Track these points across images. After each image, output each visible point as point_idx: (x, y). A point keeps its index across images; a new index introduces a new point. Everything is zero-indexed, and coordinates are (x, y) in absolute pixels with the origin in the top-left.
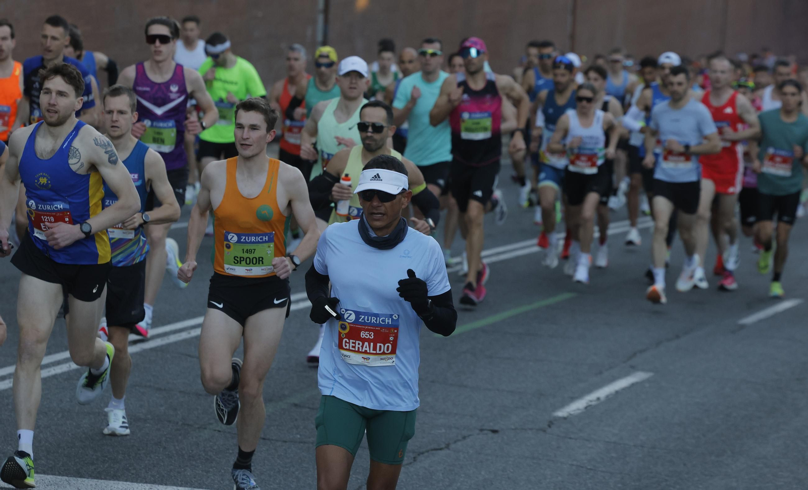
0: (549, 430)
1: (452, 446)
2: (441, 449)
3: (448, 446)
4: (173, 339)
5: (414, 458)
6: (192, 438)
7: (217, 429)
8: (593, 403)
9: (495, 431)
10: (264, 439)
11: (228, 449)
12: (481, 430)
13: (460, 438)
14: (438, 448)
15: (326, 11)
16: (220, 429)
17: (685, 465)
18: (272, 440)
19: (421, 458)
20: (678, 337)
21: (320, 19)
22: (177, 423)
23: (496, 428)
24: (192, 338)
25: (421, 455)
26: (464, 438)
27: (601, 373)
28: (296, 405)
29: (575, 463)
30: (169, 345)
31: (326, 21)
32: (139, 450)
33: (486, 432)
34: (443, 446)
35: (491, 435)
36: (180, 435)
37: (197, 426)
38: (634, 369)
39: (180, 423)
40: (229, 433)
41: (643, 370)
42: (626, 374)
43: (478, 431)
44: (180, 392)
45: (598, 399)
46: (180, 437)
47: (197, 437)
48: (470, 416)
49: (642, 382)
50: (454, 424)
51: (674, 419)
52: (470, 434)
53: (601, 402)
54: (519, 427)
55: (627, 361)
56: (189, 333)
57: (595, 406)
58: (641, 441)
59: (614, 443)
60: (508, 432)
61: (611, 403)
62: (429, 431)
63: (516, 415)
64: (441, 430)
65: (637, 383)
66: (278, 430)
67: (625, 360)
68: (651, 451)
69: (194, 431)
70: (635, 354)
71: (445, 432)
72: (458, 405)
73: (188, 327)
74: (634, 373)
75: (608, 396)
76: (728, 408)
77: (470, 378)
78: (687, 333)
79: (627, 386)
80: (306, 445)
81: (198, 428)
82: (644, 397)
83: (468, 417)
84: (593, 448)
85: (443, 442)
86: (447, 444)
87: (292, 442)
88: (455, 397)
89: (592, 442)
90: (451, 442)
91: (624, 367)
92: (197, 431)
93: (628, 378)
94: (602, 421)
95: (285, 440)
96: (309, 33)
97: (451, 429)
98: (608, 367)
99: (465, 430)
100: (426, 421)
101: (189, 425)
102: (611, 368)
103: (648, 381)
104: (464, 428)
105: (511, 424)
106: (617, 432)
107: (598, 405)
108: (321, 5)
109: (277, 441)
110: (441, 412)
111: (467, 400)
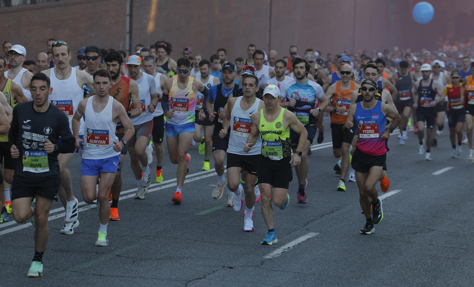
0: (261, 267)
1: (207, 277)
2: (201, 279)
3: (205, 277)
5: (186, 284)
6: (59, 276)
7: (73, 270)
8: (286, 250)
9: (231, 268)
10: (100, 275)
11: (80, 282)
12: (224, 267)
13: (212, 272)
14: (199, 278)
15: (130, 32)
16: (75, 271)
17: (338, 284)
18: (105, 276)
19: (190, 284)
20: (333, 212)
21: (128, 36)
22: (50, 267)
23: (232, 266)
24: (58, 219)
25: (190, 282)
26: (214, 272)
27: (290, 233)
28: (118, 256)
29: (276, 284)
31: (131, 38)
32: (28, 284)
33: (226, 268)
34: (202, 277)
35: (229, 270)
36: (52, 274)
37: (62, 269)
38: (308, 231)
39: (52, 268)
40: (80, 272)
41: (313, 231)
42: (305, 234)
43: (221, 268)
44: (52, 250)
45: (289, 248)
46: (52, 276)
47: (62, 275)
48: (217, 259)
49: (314, 238)
50: (208, 264)
51: (331, 258)
52: (217, 269)
53: (291, 250)
54: (245, 265)
55: (304, 226)
56: (56, 216)
57: (287, 252)
58: (313, 271)
59: (298, 273)
60: (239, 268)
61: (296, 250)
62: (194, 268)
63: (243, 258)
64: (201, 268)
65: (310, 238)
66: (108, 270)
67: (303, 225)
68: (319, 276)
69: (60, 272)
70: (309, 222)
71: (203, 269)
72: (210, 253)
73: (56, 212)
74: (308, 233)
75: (294, 246)
76: (362, 251)
77: (216, 238)
78: (338, 210)
79: (305, 240)
80: (124, 278)
81: (62, 270)
82: (314, 246)
83: (216, 260)
84: (286, 276)
85: (202, 274)
86: (204, 275)
87: (116, 276)
88: (208, 249)
89: (286, 272)
90: (206, 274)
91: (303, 230)
92: (62, 272)
93: (305, 236)
94: (291, 261)
95: (112, 275)
96: (121, 45)
97: (206, 267)
98: (294, 230)
99: (215, 267)
100: (192, 263)
101: (57, 268)
102: (295, 230)
103: (316, 237)
104: (214, 266)
105: (240, 263)
106: (300, 266)
107: (288, 251)
108: (128, 30)
109: (107, 276)
110: (200, 257)
111: (215, 250)
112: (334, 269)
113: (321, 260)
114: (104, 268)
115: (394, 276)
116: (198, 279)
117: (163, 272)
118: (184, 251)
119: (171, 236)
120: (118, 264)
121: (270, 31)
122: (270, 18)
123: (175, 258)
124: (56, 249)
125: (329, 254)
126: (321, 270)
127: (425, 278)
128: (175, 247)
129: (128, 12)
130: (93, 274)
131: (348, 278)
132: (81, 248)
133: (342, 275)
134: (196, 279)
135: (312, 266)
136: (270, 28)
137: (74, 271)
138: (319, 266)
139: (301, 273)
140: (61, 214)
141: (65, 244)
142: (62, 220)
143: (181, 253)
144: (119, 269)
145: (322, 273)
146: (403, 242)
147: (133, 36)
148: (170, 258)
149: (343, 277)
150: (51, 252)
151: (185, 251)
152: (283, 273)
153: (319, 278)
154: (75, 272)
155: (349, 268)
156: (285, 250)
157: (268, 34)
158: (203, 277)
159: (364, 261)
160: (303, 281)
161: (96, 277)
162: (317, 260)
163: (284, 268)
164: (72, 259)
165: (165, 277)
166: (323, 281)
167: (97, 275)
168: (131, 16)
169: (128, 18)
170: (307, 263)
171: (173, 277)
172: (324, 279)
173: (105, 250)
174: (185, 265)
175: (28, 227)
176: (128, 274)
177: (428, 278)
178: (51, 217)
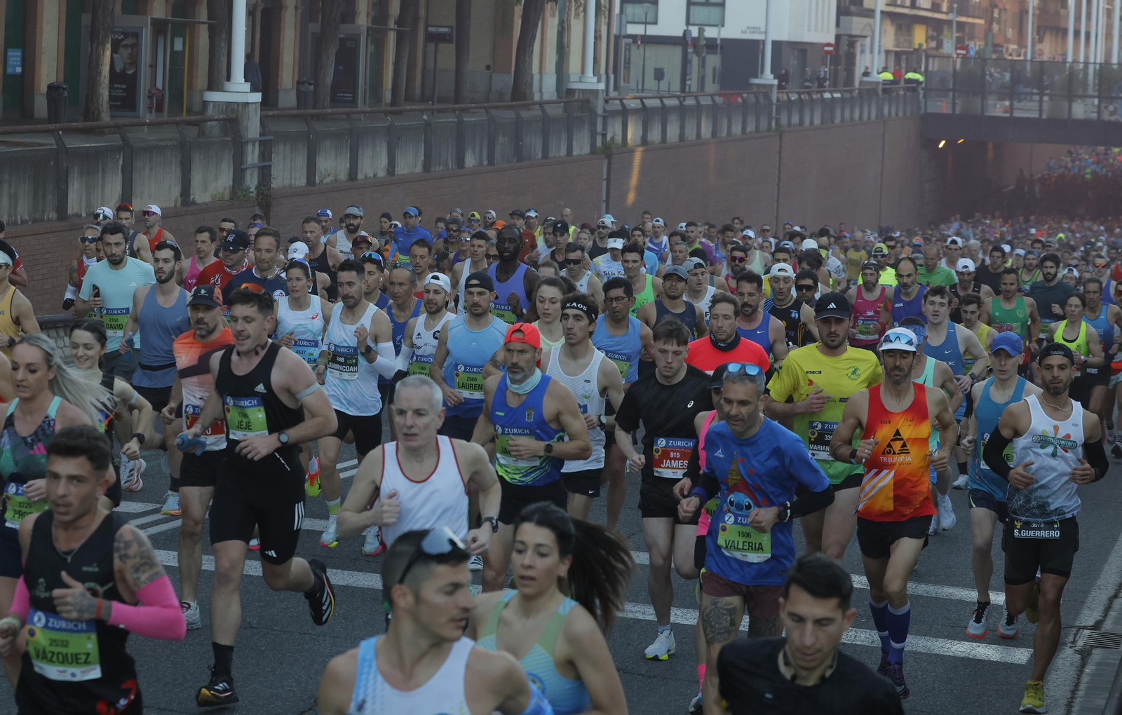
21: (604, 206)
122: (778, 185)
129: (605, 176)
136: (778, 197)
147: (610, 206)
157: (776, 204)
168: (608, 180)
169: (604, 183)
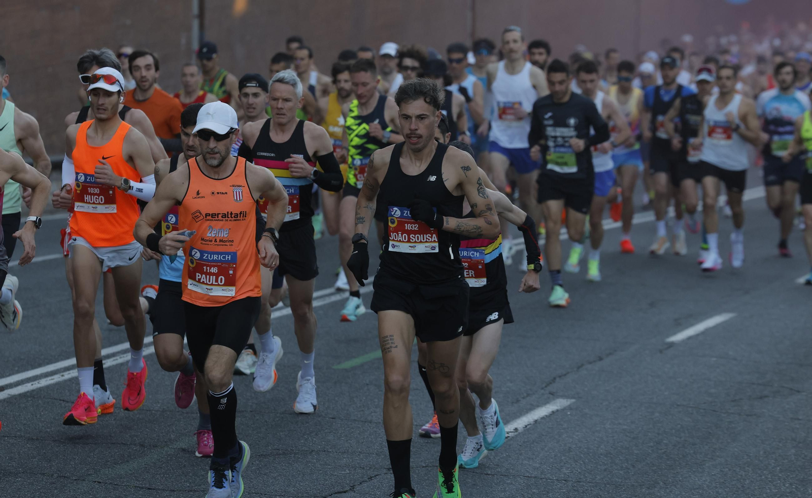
1: (357, 488)
2: (345, 492)
3: (352, 488)
4: (44, 382)
6: (70, 491)
7: (97, 480)
8: (510, 435)
10: (149, 489)
13: (366, 479)
14: (342, 490)
15: (201, 16)
18: (159, 490)
20: (601, 359)
21: (196, 24)
22: (52, 475)
24: (65, 381)
26: (371, 478)
27: (518, 401)
28: (184, 450)
30: (40, 389)
31: (202, 27)
34: (347, 488)
36: (56, 488)
38: (553, 395)
39: (56, 475)
40: (110, 483)
41: (563, 396)
42: (546, 402)
43: (385, 471)
45: (516, 429)
46: (56, 491)
47: (74, 490)
48: (376, 454)
49: (563, 410)
50: (358, 463)
51: (600, 449)
52: (376, 473)
53: (519, 433)
54: (430, 465)
55: (546, 387)
56: (63, 376)
57: (513, 437)
58: (565, 474)
59: (535, 477)
60: (419, 470)
61: (531, 434)
62: (331, 472)
63: (427, 451)
64: (345, 471)
65: (557, 411)
66: (164, 478)
67: (544, 385)
68: (575, 484)
69: (72, 483)
70: (555, 378)
71: (350, 473)
72: (362, 443)
73: (61, 369)
74: (554, 399)
75: (526, 426)
76: (658, 434)
77: (375, 412)
78: (610, 354)
79: (547, 414)
80: (197, 493)
81: (76, 480)
82: (565, 426)
83: (374, 455)
84: (512, 484)
85: (347, 484)
86: (352, 485)
87: (180, 490)
88: (359, 434)
89: (511, 477)
90: (356, 484)
91: (543, 394)
92: (75, 483)
93: (548, 406)
94: (521, 454)
95: (172, 489)
96: (183, 41)
97: (355, 469)
98: (525, 395)
99: (372, 470)
100: (327, 462)
101: (65, 477)
102: (528, 395)
103: (570, 408)
104: (370, 468)
105: (422, 461)
106: (538, 465)
107: (516, 436)
108: (195, 9)
109: (163, 490)
110: (343, 451)
111: (372, 436)
112: (605, 470)
113: (580, 452)
114: (157, 474)
115: (722, 481)
116: (341, 492)
117: (271, 481)
118: (313, 440)
119: (286, 411)
120: (185, 466)
121: (473, 8)
123: (295, 454)
124: (62, 439)
125: (595, 440)
126: (579, 472)
127: (784, 485)
128: (295, 432)
130: (136, 487)
131: (633, 486)
132: (110, 436)
133: (622, 482)
134: (336, 493)
135: (562, 464)
137: (98, 482)
138: (576, 465)
139: (541, 479)
140: (71, 372)
141: (81, 430)
142: (73, 383)
143: (306, 443)
144: (186, 476)
145: (582, 477)
146: (739, 414)
147: (206, 23)
148: (284, 454)
149: (624, 485)
150: (53, 444)
151: (315, 439)
152: (505, 478)
153: (575, 488)
154: (100, 483)
155: (633, 466)
156: (508, 433)
158: (350, 490)
159: (664, 453)
160: (544, 494)
161: (140, 492)
162: (572, 452)
163: (507, 469)
164: (94, 457)
165: (276, 491)
166: (583, 492)
167: (143, 488)
170: (552, 458)
171: (291, 490)
172: (586, 490)
173: (158, 439)
174: (313, 466)
175: (8, 398)
176: (202, 486)
177: (791, 484)
178: (52, 377)
